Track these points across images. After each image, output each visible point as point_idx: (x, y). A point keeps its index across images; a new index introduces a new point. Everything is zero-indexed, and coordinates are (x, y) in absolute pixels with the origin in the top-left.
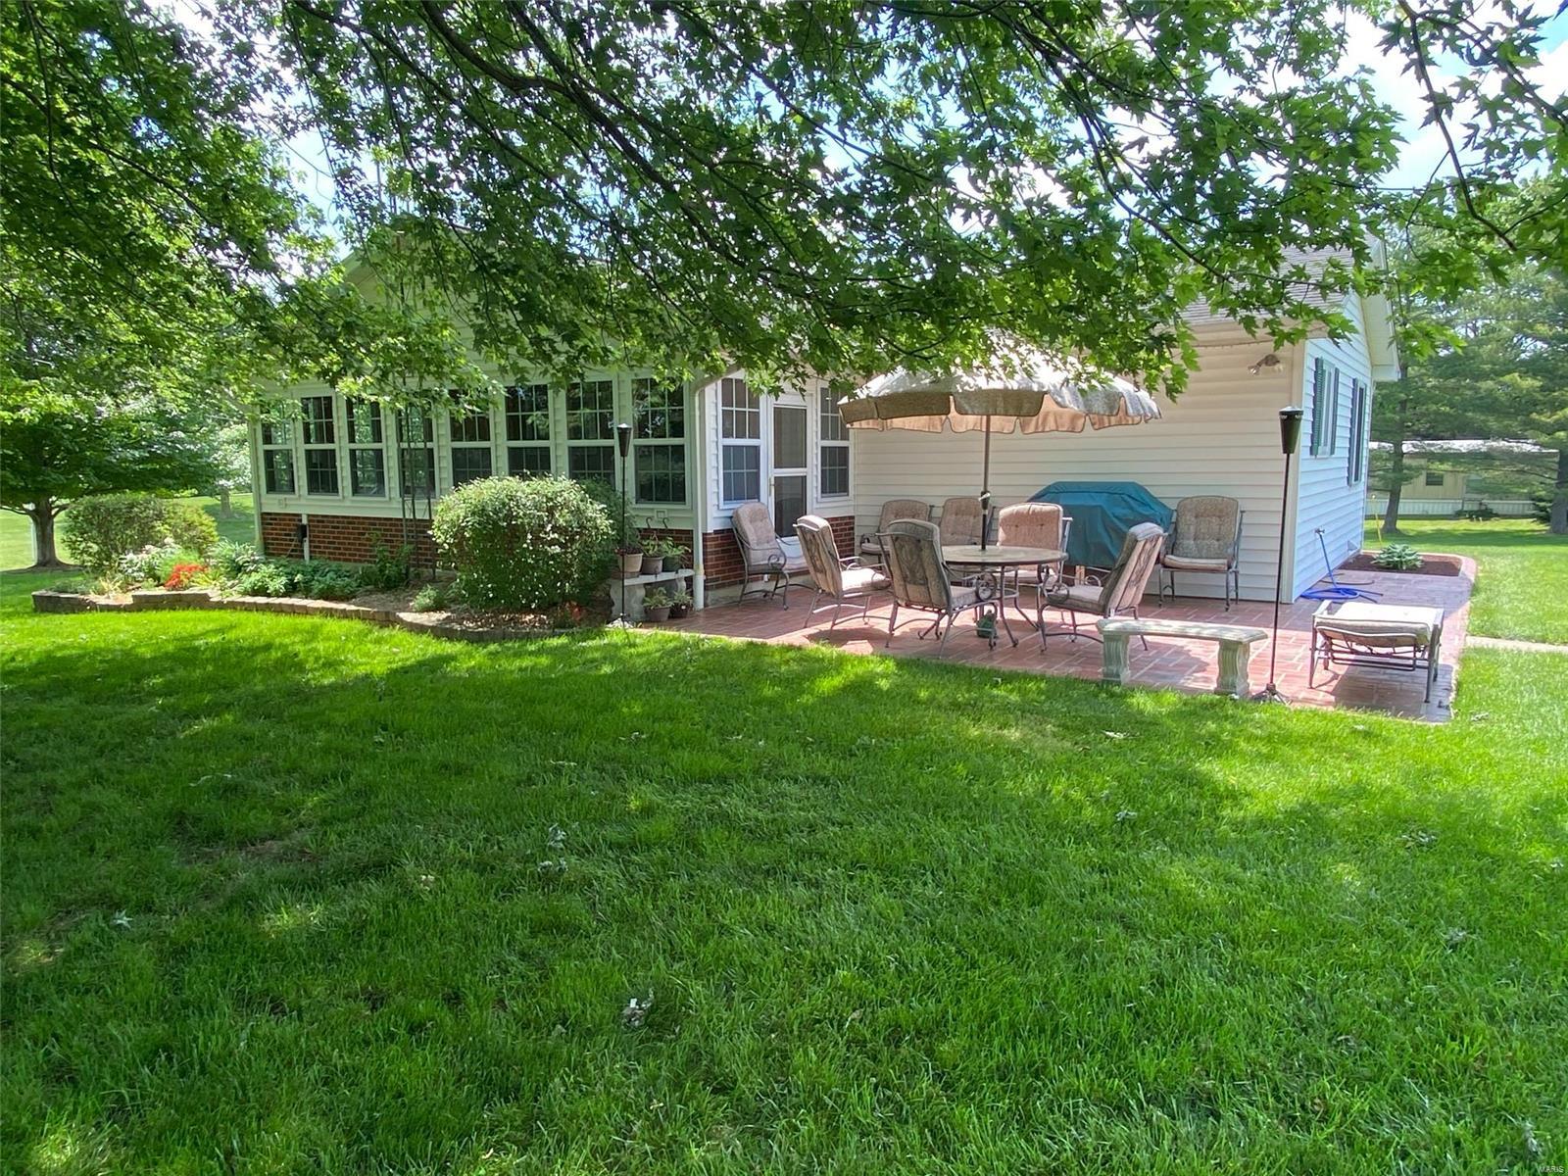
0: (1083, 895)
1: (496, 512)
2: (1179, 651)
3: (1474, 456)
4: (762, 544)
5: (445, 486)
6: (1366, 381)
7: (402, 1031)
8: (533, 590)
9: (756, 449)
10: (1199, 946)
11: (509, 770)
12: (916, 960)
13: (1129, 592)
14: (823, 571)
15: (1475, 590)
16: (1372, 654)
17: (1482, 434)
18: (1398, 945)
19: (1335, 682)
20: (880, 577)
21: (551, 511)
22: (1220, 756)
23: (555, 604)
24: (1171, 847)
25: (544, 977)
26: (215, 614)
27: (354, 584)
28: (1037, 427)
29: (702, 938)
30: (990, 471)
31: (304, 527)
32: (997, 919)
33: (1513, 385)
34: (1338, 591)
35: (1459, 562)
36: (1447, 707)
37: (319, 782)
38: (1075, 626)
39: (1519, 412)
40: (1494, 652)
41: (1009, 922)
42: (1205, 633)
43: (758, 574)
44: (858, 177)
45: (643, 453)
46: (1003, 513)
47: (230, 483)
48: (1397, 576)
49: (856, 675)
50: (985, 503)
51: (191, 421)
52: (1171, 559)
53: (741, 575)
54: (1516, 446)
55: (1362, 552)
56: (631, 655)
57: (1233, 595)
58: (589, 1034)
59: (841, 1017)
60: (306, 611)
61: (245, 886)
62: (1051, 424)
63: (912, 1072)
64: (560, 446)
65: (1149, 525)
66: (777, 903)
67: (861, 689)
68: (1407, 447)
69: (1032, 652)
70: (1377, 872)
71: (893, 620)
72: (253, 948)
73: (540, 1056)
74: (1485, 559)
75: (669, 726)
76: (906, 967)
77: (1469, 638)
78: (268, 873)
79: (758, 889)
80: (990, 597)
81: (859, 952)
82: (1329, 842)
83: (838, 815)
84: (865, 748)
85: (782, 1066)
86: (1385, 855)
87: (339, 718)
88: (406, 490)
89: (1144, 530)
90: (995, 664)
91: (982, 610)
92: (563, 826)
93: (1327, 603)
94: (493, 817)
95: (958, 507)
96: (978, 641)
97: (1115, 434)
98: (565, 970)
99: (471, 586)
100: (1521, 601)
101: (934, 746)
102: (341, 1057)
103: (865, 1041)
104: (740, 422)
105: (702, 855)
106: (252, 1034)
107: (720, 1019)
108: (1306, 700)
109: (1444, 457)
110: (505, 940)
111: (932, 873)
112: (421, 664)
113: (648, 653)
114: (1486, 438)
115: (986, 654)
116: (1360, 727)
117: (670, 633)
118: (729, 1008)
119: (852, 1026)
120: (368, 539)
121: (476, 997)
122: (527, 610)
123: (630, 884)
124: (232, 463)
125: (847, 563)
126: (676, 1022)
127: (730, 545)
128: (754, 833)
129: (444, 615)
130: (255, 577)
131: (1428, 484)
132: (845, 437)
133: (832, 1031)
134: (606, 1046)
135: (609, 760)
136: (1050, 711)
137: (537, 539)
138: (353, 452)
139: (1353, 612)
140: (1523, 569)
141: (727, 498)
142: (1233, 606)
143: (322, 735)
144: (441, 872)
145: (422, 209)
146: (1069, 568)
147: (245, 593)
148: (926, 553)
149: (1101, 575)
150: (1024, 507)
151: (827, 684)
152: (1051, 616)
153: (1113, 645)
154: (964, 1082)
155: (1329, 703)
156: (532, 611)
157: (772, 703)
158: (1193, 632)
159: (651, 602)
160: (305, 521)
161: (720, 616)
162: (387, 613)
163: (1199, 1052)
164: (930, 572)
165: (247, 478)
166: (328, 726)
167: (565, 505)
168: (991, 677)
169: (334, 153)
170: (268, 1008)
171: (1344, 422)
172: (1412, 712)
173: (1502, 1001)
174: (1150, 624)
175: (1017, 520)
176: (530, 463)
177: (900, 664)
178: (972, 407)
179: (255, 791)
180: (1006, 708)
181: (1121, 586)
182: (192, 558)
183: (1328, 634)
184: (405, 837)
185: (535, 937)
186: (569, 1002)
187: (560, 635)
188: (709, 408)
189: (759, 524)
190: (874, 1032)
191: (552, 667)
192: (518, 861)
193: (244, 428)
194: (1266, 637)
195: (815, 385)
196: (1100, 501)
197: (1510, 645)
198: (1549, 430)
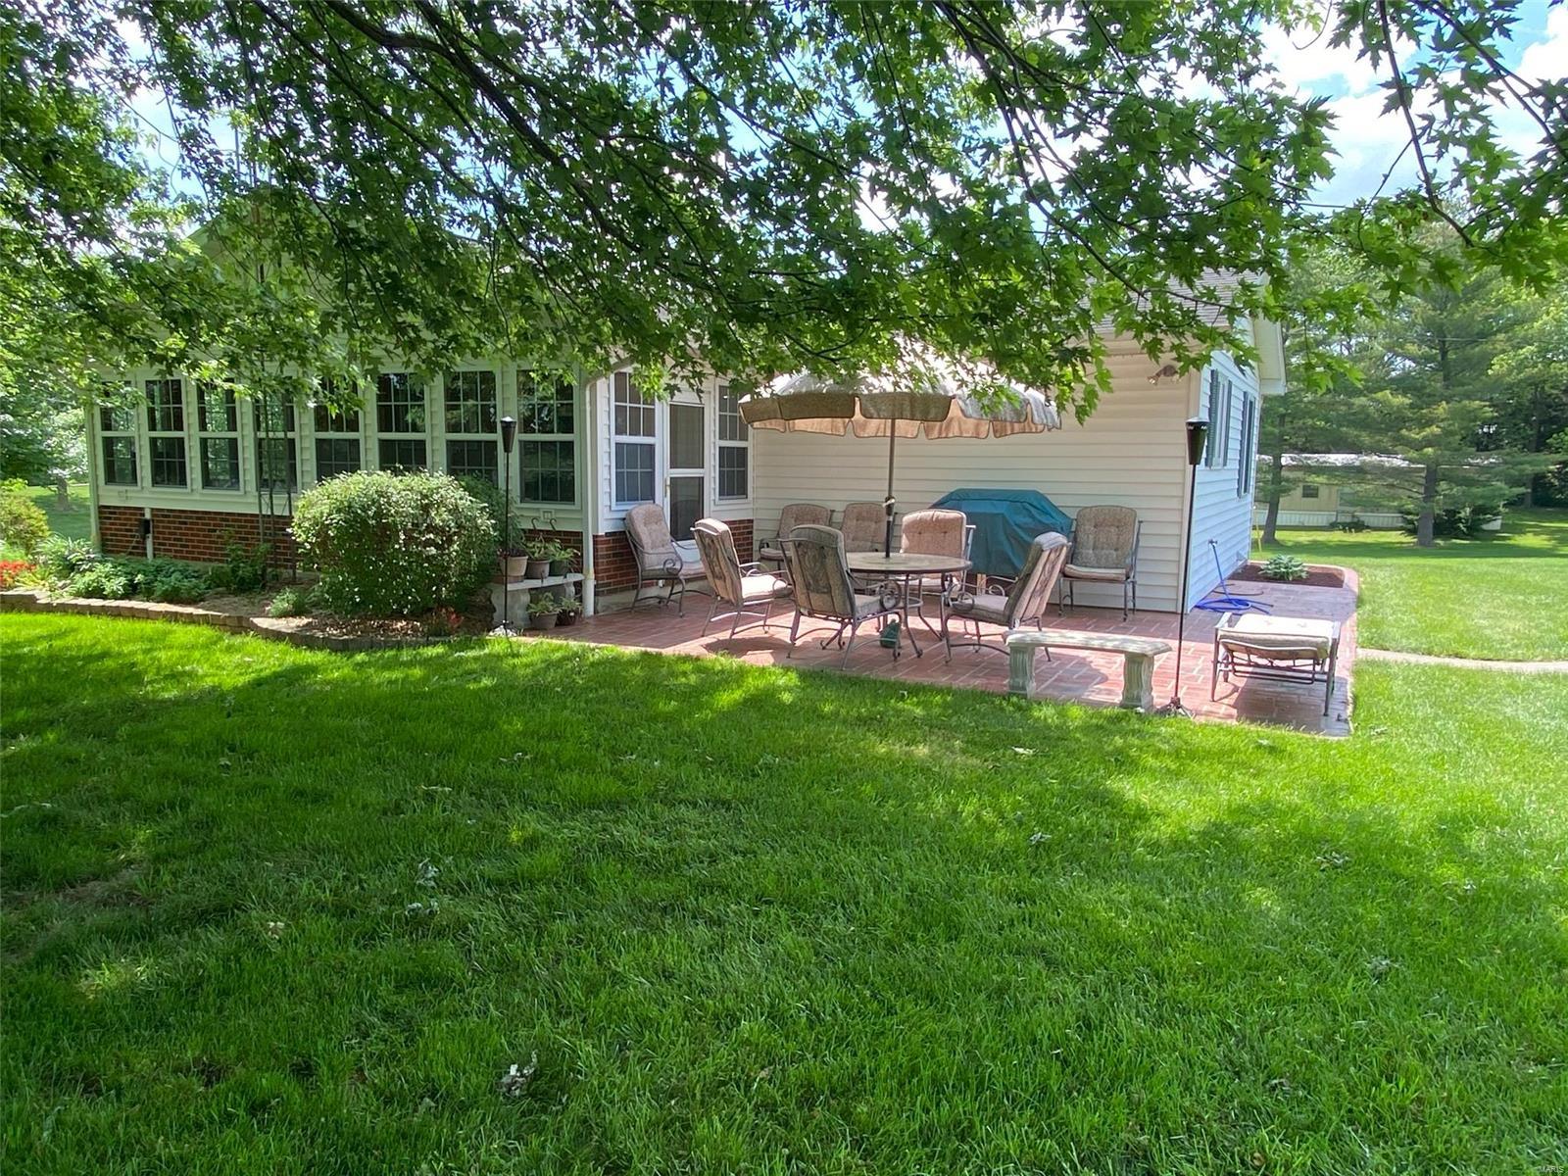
0: (1001, 928)
1: (364, 509)
2: (1083, 662)
3: (1348, 469)
4: (657, 547)
5: (307, 479)
6: (1255, 395)
7: (242, 1113)
8: (405, 594)
9: (652, 447)
10: (1124, 982)
11: (374, 796)
12: (829, 1010)
13: (1033, 603)
14: (722, 578)
15: (1360, 601)
16: (1272, 667)
17: (1356, 449)
18: (1323, 976)
19: (1236, 695)
20: (781, 584)
21: (426, 509)
22: (1130, 773)
23: (430, 610)
24: (1088, 872)
25: (410, 1040)
26: (42, 618)
27: (203, 586)
28: (940, 433)
29: (592, 989)
30: (894, 476)
31: (147, 522)
32: (913, 956)
33: (1385, 403)
34: (1230, 601)
35: (1341, 574)
36: (1346, 721)
37: (152, 812)
38: (979, 636)
39: (1389, 428)
40: (1386, 664)
41: (926, 959)
42: (1109, 645)
43: (652, 579)
44: (764, 163)
45: (528, 449)
46: (907, 519)
47: (66, 473)
48: (1284, 586)
49: (757, 689)
50: (889, 507)
51: (19, 403)
52: (1072, 568)
53: (635, 580)
54: (1387, 461)
55: (1250, 562)
56: (514, 666)
57: (1130, 605)
58: (464, 1108)
59: (749, 1076)
60: (147, 615)
61: (59, 936)
62: (955, 430)
63: (828, 1139)
64: (436, 437)
65: (1053, 534)
66: (675, 947)
67: (761, 703)
68: (1285, 460)
69: (937, 663)
70: (1296, 897)
71: (795, 628)
72: (66, 1013)
73: (404, 1136)
74: (1366, 570)
75: (555, 745)
76: (818, 1015)
77: (1359, 650)
78: (89, 921)
79: (655, 929)
80: (894, 606)
81: (767, 1000)
82: (1245, 866)
83: (741, 843)
84: (768, 767)
85: (683, 1137)
86: (1302, 878)
87: (180, 738)
88: (263, 483)
89: (1050, 539)
90: (901, 676)
91: (885, 620)
92: (435, 861)
93: (1227, 615)
94: (354, 852)
95: (860, 513)
96: (879, 652)
97: (1016, 442)
98: (437, 1033)
99: (336, 591)
100: (1404, 613)
101: (841, 765)
102: (166, 1146)
103: (775, 1104)
104: (633, 417)
105: (591, 892)
106: (59, 1122)
107: (613, 1085)
108: (1209, 713)
109: (1321, 470)
110: (366, 998)
111: (843, 906)
112: (277, 676)
113: (531, 664)
114: (1359, 452)
115: (890, 666)
116: (1265, 742)
117: (556, 642)
118: (623, 1071)
119: (760, 1087)
120: (219, 537)
121: (331, 1068)
122: (401, 617)
123: (511, 927)
124: (68, 450)
125: (748, 569)
126: (562, 1089)
127: (623, 547)
128: (650, 866)
129: (305, 621)
130: (89, 577)
131: (1305, 495)
132: (744, 438)
133: (739, 1094)
134: (483, 1121)
135: (487, 783)
136: (957, 726)
137: (410, 539)
138: (204, 442)
139: (1252, 624)
140: (1402, 581)
141: (620, 498)
142: (1130, 616)
143: (159, 756)
144: (293, 917)
145: (280, 177)
146: (971, 577)
147: (78, 594)
148: (830, 561)
149: (1005, 584)
150: (928, 514)
151: (727, 698)
152: (955, 625)
153: (1019, 657)
154: (886, 1150)
155: (1230, 716)
156: (405, 617)
157: (669, 719)
158: (1096, 643)
159: (535, 608)
160: (148, 516)
161: (611, 623)
162: (240, 619)
163: (1132, 1105)
164: (835, 581)
165: (84, 468)
166: (166, 746)
167: (440, 504)
168: (896, 690)
169: (180, 112)
170: (80, 1088)
171: (1235, 434)
172: (1313, 726)
173: (1431, 1036)
174: (1053, 635)
175: (919, 527)
176: (403, 457)
177: (803, 676)
178: (878, 411)
179: (77, 823)
180: (913, 722)
181: (1026, 596)
182: (18, 555)
183: (1230, 647)
184: (252, 875)
185: (402, 992)
186: (439, 1070)
187: (435, 644)
188: (600, 405)
189: (654, 527)
190: (785, 1094)
191: (425, 680)
192: (383, 902)
193: (80, 412)
194: (1170, 649)
195: (712, 384)
196: (1002, 508)
197: (1400, 657)
198: (1418, 446)
